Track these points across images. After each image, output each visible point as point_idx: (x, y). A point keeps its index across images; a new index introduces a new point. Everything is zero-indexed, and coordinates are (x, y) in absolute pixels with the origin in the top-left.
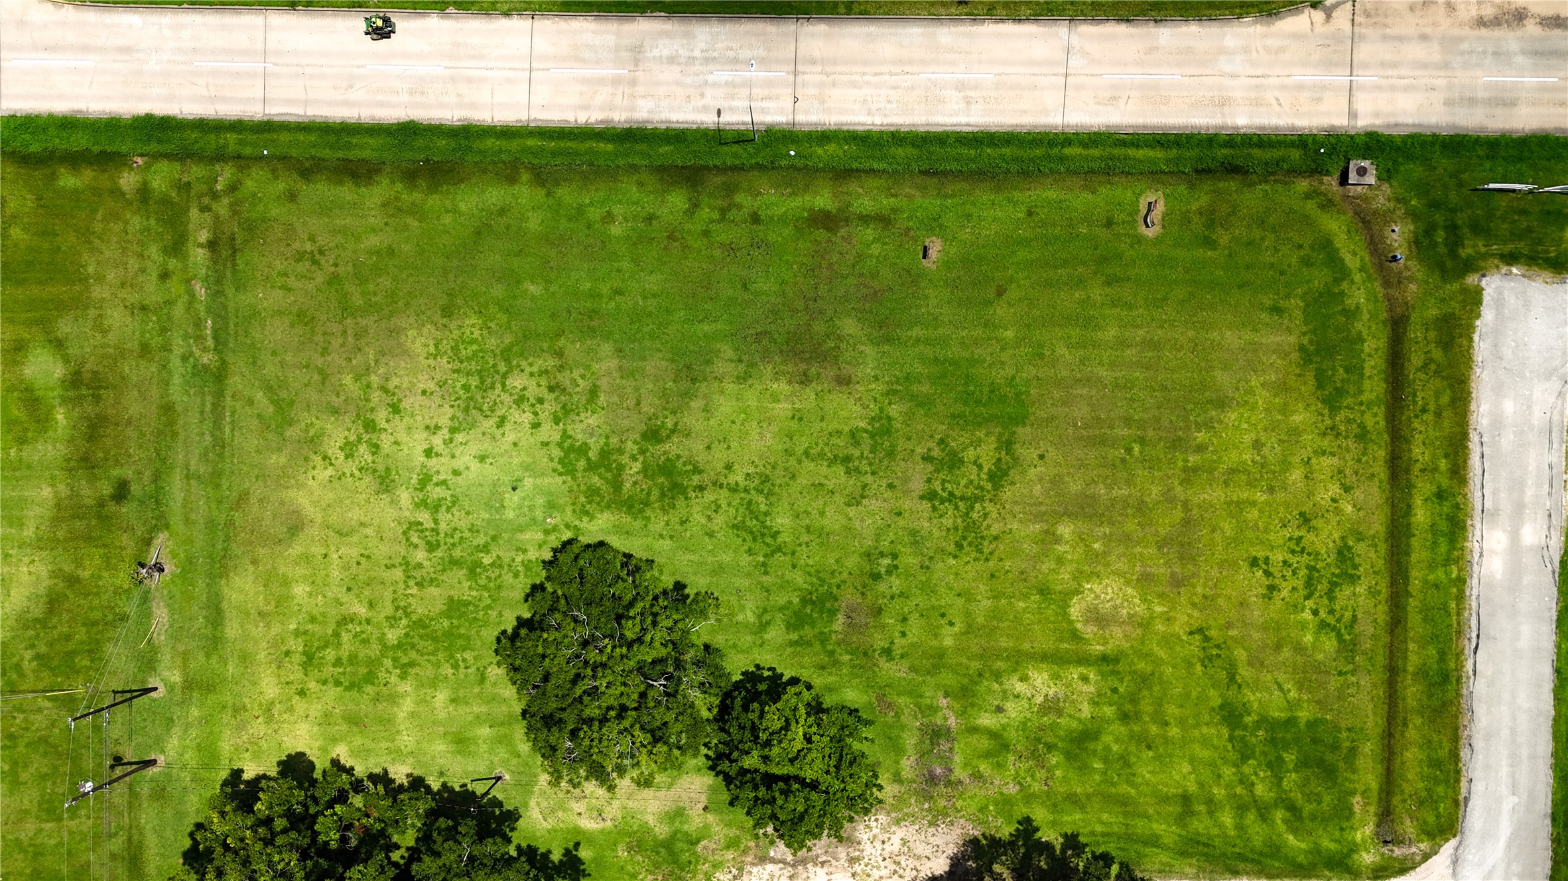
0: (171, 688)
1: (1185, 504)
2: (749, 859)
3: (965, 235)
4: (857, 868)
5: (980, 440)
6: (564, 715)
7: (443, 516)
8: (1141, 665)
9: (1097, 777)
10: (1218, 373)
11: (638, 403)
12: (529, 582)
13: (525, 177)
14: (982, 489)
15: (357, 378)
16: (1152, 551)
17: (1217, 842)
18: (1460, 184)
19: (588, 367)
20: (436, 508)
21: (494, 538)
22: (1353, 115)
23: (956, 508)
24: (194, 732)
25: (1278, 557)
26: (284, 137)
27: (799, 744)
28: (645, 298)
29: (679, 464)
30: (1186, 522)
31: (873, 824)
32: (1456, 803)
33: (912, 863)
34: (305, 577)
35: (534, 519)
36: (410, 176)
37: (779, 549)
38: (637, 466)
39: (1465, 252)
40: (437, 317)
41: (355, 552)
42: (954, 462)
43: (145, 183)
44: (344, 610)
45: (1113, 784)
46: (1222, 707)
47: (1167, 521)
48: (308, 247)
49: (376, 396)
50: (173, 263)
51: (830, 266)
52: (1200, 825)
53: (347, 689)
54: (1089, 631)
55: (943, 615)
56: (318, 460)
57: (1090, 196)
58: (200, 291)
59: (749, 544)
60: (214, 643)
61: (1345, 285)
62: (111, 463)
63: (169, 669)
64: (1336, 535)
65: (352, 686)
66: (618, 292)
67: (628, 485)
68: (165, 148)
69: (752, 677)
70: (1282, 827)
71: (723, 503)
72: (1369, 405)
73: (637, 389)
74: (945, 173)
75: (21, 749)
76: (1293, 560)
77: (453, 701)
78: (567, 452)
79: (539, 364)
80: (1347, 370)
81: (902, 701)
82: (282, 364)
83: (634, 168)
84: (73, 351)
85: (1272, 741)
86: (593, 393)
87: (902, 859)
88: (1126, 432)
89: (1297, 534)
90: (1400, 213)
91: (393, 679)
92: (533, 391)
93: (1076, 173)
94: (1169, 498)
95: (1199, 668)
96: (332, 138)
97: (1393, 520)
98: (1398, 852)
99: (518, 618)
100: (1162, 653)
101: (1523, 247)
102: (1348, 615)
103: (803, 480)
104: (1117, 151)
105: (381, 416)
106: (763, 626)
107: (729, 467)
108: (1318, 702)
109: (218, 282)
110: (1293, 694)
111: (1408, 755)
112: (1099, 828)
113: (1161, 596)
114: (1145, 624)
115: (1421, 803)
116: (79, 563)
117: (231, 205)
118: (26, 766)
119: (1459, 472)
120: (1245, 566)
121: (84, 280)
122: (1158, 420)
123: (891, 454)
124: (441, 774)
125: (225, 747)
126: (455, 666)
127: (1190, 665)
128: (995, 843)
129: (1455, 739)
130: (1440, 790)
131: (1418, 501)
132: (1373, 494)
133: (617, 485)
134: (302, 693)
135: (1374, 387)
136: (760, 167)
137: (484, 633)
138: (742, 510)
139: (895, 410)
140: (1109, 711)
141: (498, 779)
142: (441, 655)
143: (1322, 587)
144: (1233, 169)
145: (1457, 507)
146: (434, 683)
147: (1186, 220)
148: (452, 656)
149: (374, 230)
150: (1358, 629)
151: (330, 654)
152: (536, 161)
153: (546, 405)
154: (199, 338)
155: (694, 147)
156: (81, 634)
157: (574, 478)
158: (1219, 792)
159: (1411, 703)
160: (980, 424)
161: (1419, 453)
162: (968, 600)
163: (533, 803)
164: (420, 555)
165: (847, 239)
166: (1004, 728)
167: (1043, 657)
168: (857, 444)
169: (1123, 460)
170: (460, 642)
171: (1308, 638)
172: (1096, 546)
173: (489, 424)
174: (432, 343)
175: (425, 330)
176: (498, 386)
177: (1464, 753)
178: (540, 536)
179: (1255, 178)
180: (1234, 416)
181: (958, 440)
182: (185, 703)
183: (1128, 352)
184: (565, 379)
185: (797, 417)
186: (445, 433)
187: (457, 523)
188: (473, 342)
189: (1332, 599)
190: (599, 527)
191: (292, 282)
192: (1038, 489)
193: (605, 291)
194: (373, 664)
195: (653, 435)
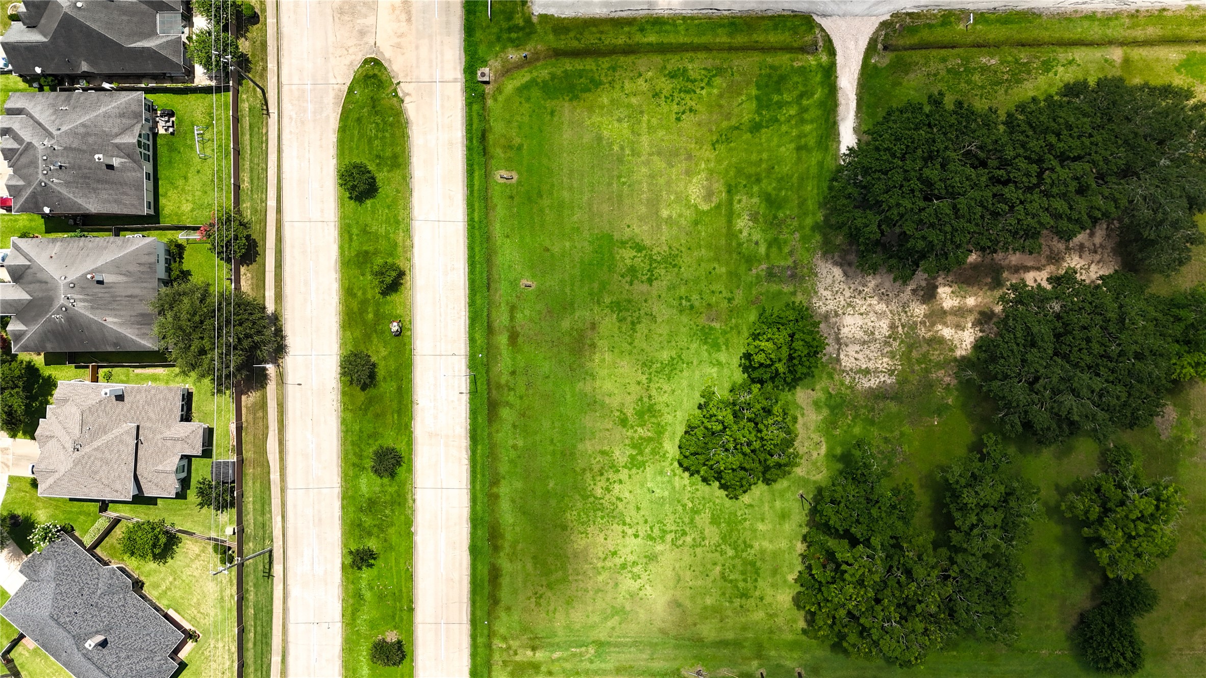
0: (761, 666)
1: (650, 154)
2: (838, 367)
3: (519, 268)
4: (840, 312)
5: (621, 257)
6: (762, 459)
7: (669, 528)
8: (732, 173)
9: (789, 193)
10: (584, 141)
11: (608, 430)
12: (700, 483)
13: (495, 490)
14: (645, 255)
15: (600, 573)
16: (674, 170)
17: (820, 132)
18: (488, 27)
19: (590, 456)
20: (664, 532)
21: (679, 502)
22: (455, 81)
23: (656, 268)
24: (783, 653)
25: (675, 108)
26: (479, 613)
28: (554, 428)
29: (638, 408)
30: (659, 154)
31: (818, 305)
32: (795, 16)
33: (837, 285)
34: (702, 598)
35: (668, 482)
36: (496, 548)
37: (680, 356)
38: (640, 430)
39: (521, 23)
40: (567, 533)
41: (688, 573)
42: (632, 270)
44: (718, 578)
45: (793, 185)
46: (751, 132)
47: (659, 163)
48: (533, 600)
49: (608, 564)
50: (544, 669)
51: (536, 335)
52: (812, 141)
53: (759, 576)
54: (715, 200)
55: (710, 273)
56: (641, 593)
57: (498, 207)
58: (557, 655)
59: (677, 372)
60: (736, 644)
61: (539, 80)
63: (751, 666)
64: (664, 79)
65: (757, 573)
66: (552, 440)
67: (649, 434)
69: (745, 369)
70: (811, 101)
71: (657, 385)
72: (598, 66)
73: (601, 431)
74: (489, 279)
76: (676, 100)
77: (763, 521)
78: (634, 465)
79: (589, 481)
80: (581, 77)
81: (754, 292)
82: (593, 612)
83: (490, 434)
85: (768, 107)
86: (603, 453)
87: (835, 290)
88: (615, 185)
89: (663, 99)
90: (503, 55)
91: (753, 552)
92: (603, 483)
93: (487, 214)
94: (647, 163)
95: (732, 145)
96: (479, 589)
97: (655, 52)
98: (821, 44)
99: (719, 489)
100: (726, 163)
102: (703, 72)
103: (644, 345)
104: (476, 194)
105: (618, 561)
106: (719, 364)
107: (639, 383)
108: (747, 85)
109: (552, 645)
110: (744, 98)
111: (772, 40)
112: (815, 191)
113: (696, 165)
114: (711, 172)
115: (796, 33)
117: (513, 639)
119: (630, 22)
120: (681, 124)
122: (608, 170)
123: (629, 301)
124: (800, 526)
125: (790, 637)
126: (745, 520)
127: (731, 149)
128: (825, 244)
129: (763, 18)
130: (788, 24)
131: (645, 40)
132: (642, 62)
133: (650, 439)
134: (762, 599)
135: (589, 64)
136: (487, 372)
137: (727, 506)
138: (660, 376)
139: (607, 300)
140: (756, 189)
141: (802, 496)
142: (740, 527)
143: (690, 85)
144: (483, 137)
145: (647, 22)
146: (754, 531)
147: (509, 159)
148: (740, 522)
149: (524, 566)
150: (710, 67)
151: (741, 585)
152: (487, 484)
153: (610, 477)
154: (581, 655)
155: (479, 405)
157: (647, 461)
158: (794, 133)
159: (746, 39)
160: (613, 257)
161: (621, 40)
162: (702, 261)
163: (814, 478)
164: (689, 539)
165: (522, 327)
166: (766, 241)
167: (730, 222)
168: (625, 319)
169: (629, 186)
170: (732, 517)
171: (715, 91)
172: (672, 198)
173: (621, 506)
174: (580, 536)
175: (574, 539)
176: (601, 501)
177: (770, 13)
178: (677, 478)
179: (487, 126)
180: (605, 132)
181: (621, 268)
182: (768, 659)
183: (575, 185)
184: (596, 468)
185: (612, 349)
186: (626, 528)
187: (672, 521)
188: (579, 515)
189: (695, 80)
190: (671, 448)
191: (551, 608)
192: (645, 228)
193: (551, 448)
194: (745, 562)
195: (624, 422)
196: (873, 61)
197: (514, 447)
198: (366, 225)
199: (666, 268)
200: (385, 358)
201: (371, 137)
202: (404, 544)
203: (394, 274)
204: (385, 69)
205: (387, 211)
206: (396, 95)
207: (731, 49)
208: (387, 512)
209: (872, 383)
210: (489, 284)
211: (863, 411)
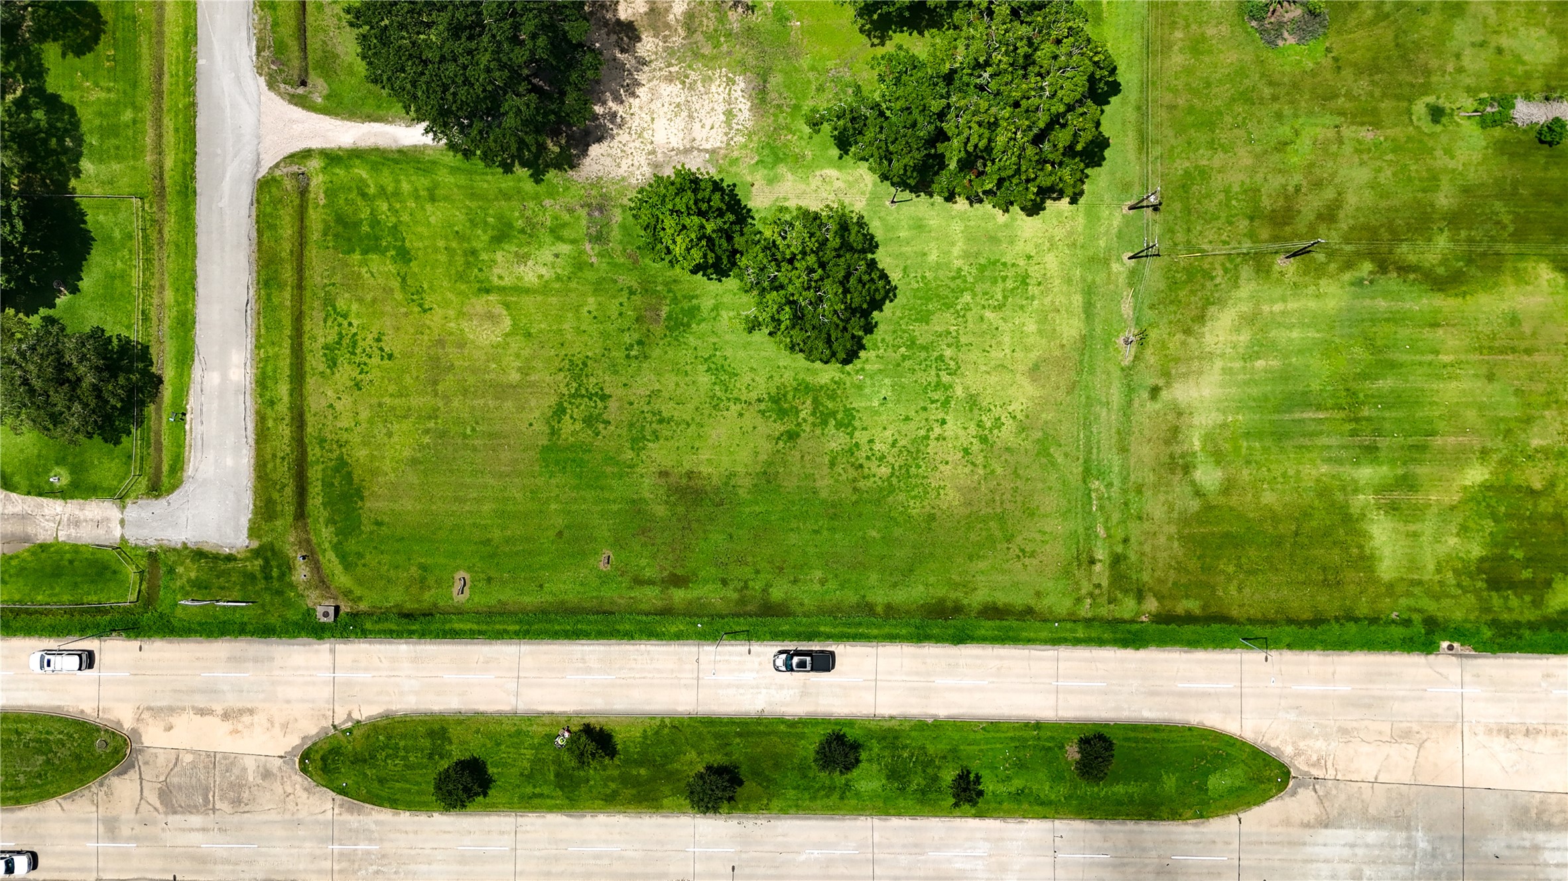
0: (1119, 259)
1: (436, 395)
2: (723, 152)
3: (584, 572)
4: (650, 147)
5: (572, 436)
7: (933, 379)
8: (463, 287)
9: (491, 212)
10: (416, 482)
11: (802, 457)
12: (874, 336)
13: (879, 609)
14: (570, 403)
15: (993, 472)
16: (457, 363)
17: (412, 171)
19: (837, 481)
20: (938, 385)
21: (898, 365)
22: (333, 651)
23: (587, 390)
24: (1102, 229)
25: (375, 361)
26: (1044, 635)
27: (679, 240)
28: (798, 529)
29: (774, 416)
30: (435, 383)
31: (640, 177)
32: (258, 202)
33: (613, 152)
34: (1028, 336)
35: (872, 378)
36: (958, 609)
37: (706, 360)
38: (802, 415)
39: (259, 562)
40: (939, 514)
41: (993, 354)
42: (589, 421)
43: (1139, 603)
44: (1001, 315)
45: (480, 207)
46: (410, 261)
47: (448, 383)
48: (1027, 561)
49: (980, 460)
50: (1119, 549)
51: (674, 550)
52: (423, 182)
53: (998, 261)
54: (499, 310)
55: (595, 318)
56: (1020, 417)
57: (502, 597)
58: (1100, 531)
59: (726, 363)
60: (1089, 291)
61: (335, 540)
62: (1162, 413)
63: (1120, 273)
64: (337, 375)
65: (995, 263)
66: (816, 532)
67: (809, 402)
68: (1128, 626)
69: (722, 274)
70: (370, 182)
71: (744, 391)
72: (318, 461)
73: (803, 467)
74: (598, 613)
75: (1223, 215)
76: (365, 359)
77: (925, 254)
78: (849, 424)
79: (869, 483)
80: (333, 484)
81: (621, 261)
82: (1044, 481)
83: (806, 615)
84: (1188, 490)
85: (377, 238)
86: (832, 464)
87: (620, 154)
88: (476, 442)
89: (363, 376)
90: (301, 588)
91: (966, 268)
92: (873, 466)
93: (512, 613)
94: (447, 399)
95: (425, 286)
96: (1011, 634)
97: (301, 385)
98: (295, 168)
99: (881, 310)
100: (449, 295)
101: (222, 566)
102: (329, 323)
103: (691, 406)
104: (484, 627)
105: (976, 446)
106: (716, 308)
107: (741, 415)
108: (347, 265)
109: (1088, 537)
110: (364, 270)
111: (289, 232)
112: (489, 178)
113: (451, 334)
114: (461, 314)
115: (280, 201)
116: (1183, 343)
117: (1080, 589)
118: (1220, 203)
119: (261, 419)
120: (396, 354)
121: (1180, 538)
122: (455, 451)
123: (631, 426)
124: (933, 205)
125: (1081, 220)
126: (924, 277)
128: (559, 166)
129: (260, 243)
130: (268, 210)
131: (286, 399)
132: (314, 403)
133: (815, 401)
134: (1029, 257)
135: (315, 474)
136: (722, 617)
137: (905, 301)
138: (731, 386)
139: (629, 455)
140: (484, 256)
141: (893, 202)
142: (934, 285)
143: (346, 341)
144: (409, 616)
145: (261, 396)
146: (938, 267)
147: (439, 582)
148: (926, 285)
149: (982, 572)
150: (323, 314)
151: (1010, 284)
152: (873, 619)
153: (864, 455)
154: (1100, 498)
156: (1182, 294)
157: (845, 406)
158: (412, 204)
159: (288, 267)
160: (572, 446)
161: (285, 431)
162: (578, 328)
163: (870, 186)
165: (663, 569)
166: (553, 244)
167: (527, 291)
168: (654, 432)
169: (477, 423)
170: (920, 294)
171: (355, 307)
172: (494, 366)
173: (902, 442)
174: (942, 496)
175: (946, 505)
176: (896, 467)
177: (254, 234)
178: (867, 367)
179: (394, 610)
180: (405, 454)
181: (586, 435)
182: (1109, 250)
183: (475, 495)
184: (852, 473)
185: (695, 450)
186: (933, 436)
187: (924, 375)
188: (914, 497)
189: (340, 334)
190: (827, 374)
191: (1038, 537)
192: (533, 403)
193: (825, 533)
194: (980, 278)
195: (792, 436)
196: (320, 100)
197: (823, 582)
198: (522, 774)
199: (587, 376)
200: (700, 754)
201: (405, 765)
202: (948, 733)
203: (584, 738)
204: (315, 744)
205: (503, 747)
206: (350, 731)
207: (300, 286)
208: (905, 755)
209: (744, 107)
210: (604, 613)
211: (781, 120)
